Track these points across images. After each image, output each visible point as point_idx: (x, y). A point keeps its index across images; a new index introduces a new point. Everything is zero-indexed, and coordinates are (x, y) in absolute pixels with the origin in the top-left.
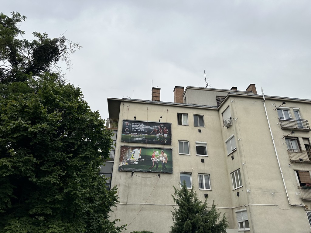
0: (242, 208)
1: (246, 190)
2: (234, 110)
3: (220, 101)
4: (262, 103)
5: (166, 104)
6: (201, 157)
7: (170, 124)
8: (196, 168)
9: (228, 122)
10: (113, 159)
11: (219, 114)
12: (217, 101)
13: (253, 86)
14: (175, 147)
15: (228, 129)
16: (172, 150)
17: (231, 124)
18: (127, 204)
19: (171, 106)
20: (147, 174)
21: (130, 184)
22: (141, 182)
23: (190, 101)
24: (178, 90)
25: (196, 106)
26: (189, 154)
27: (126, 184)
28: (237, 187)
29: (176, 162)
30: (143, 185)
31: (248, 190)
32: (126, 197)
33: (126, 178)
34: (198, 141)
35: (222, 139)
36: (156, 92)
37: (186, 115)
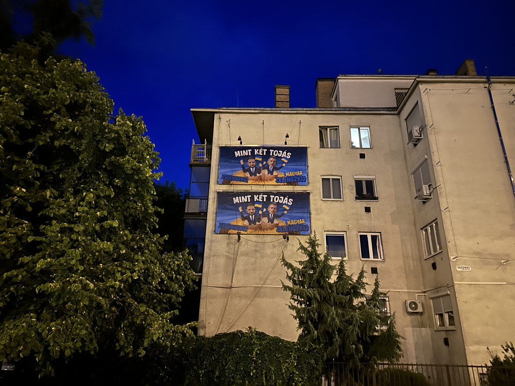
0: (441, 291)
1: (449, 258)
3: (402, 97)
4: (486, 92)
5: (298, 112)
6: (364, 204)
7: (306, 148)
8: (356, 222)
9: (416, 134)
10: (206, 214)
11: (400, 121)
12: (396, 99)
13: (470, 65)
14: (314, 188)
15: (416, 147)
16: (308, 194)
17: (421, 136)
18: (231, 287)
19: (307, 115)
20: (265, 236)
21: (236, 254)
22: (256, 251)
23: (344, 102)
24: (323, 85)
25: (356, 111)
26: (341, 200)
27: (229, 255)
28: (433, 253)
29: (316, 215)
30: (258, 255)
31: (454, 257)
32: (231, 276)
33: (228, 244)
34: (359, 175)
35: (407, 168)
36: (283, 93)
37: (336, 128)
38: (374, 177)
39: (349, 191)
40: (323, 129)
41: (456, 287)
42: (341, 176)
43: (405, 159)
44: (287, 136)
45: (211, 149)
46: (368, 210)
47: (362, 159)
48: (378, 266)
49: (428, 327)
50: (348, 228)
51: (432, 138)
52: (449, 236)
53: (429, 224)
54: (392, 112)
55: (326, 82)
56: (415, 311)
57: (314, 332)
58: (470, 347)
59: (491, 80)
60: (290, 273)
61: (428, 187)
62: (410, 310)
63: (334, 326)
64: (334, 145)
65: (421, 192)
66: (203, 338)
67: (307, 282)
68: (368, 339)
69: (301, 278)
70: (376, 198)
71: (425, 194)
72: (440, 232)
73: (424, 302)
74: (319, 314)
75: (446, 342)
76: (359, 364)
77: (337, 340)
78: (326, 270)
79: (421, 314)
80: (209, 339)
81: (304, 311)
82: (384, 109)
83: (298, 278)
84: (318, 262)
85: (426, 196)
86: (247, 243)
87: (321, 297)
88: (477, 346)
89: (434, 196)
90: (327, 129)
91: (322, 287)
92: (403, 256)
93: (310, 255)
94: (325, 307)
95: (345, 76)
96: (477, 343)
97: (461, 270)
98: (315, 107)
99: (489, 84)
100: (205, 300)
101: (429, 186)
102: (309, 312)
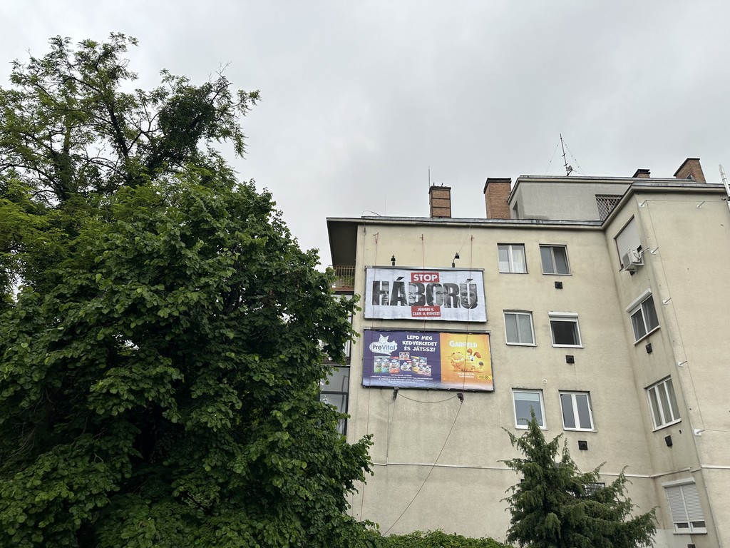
0: (680, 477)
1: (692, 431)
2: (648, 226)
4: (725, 205)
5: (469, 224)
6: (563, 351)
8: (555, 376)
9: (633, 258)
11: (607, 241)
12: (599, 208)
13: (695, 166)
14: (496, 327)
15: (634, 276)
16: (488, 335)
17: (641, 263)
18: (387, 465)
19: (481, 229)
20: (430, 393)
21: (391, 418)
22: (419, 414)
24: (496, 188)
25: (546, 225)
26: (533, 345)
27: (382, 418)
29: (500, 365)
30: (422, 420)
31: (699, 430)
32: (385, 449)
33: (380, 403)
34: (556, 311)
35: (620, 303)
36: (441, 196)
38: (576, 314)
39: (543, 334)
41: (705, 472)
42: (531, 313)
43: (616, 290)
44: (457, 257)
46: (570, 360)
47: (559, 290)
48: (588, 439)
49: (662, 527)
50: (545, 386)
51: (657, 265)
53: (659, 382)
54: (596, 227)
55: (500, 184)
82: (584, 223)
86: (406, 402)
92: (622, 426)
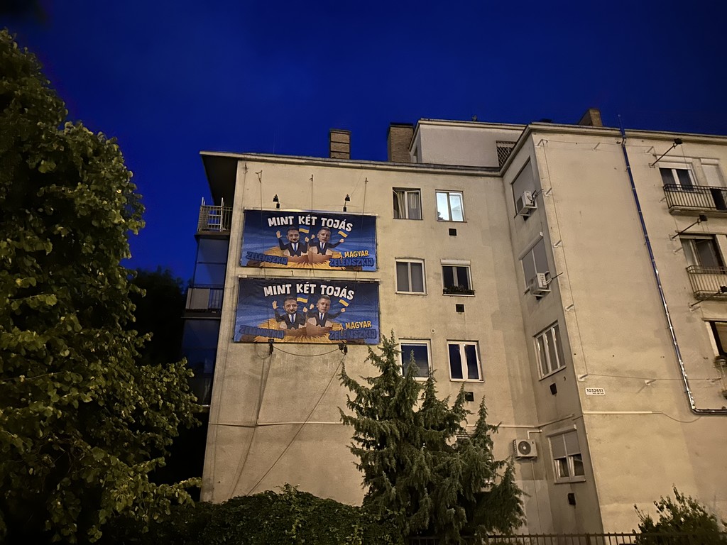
0: (564, 425)
1: (575, 377)
2: (543, 167)
3: (506, 154)
4: (619, 148)
5: (363, 165)
6: (455, 300)
7: (374, 218)
8: (443, 326)
9: (527, 202)
10: (219, 311)
11: (504, 186)
12: (499, 156)
13: (594, 114)
14: (386, 275)
15: (527, 221)
16: (377, 284)
17: (534, 205)
18: (257, 425)
19: (375, 171)
20: (312, 345)
21: (265, 374)
22: (297, 369)
23: (427, 156)
24: (398, 133)
25: (444, 169)
26: (423, 293)
27: (255, 375)
28: (551, 372)
29: (388, 314)
30: (301, 374)
31: (582, 376)
32: (256, 409)
33: (254, 358)
34: (448, 259)
35: (513, 251)
36: (340, 140)
37: (416, 192)
38: (468, 262)
39: (434, 281)
40: (398, 192)
41: (585, 418)
42: (424, 260)
43: (511, 238)
44: (347, 199)
45: (231, 212)
46: (460, 308)
47: (453, 237)
48: (475, 390)
49: (545, 479)
50: (433, 335)
51: (549, 207)
52: (576, 346)
53: (546, 329)
54: (493, 173)
55: (402, 129)
56: (527, 456)
57: (391, 490)
58: (606, 506)
59: (626, 133)
60: (353, 396)
61: (544, 277)
62: (520, 454)
63: (422, 479)
64: (413, 216)
65: (534, 281)
66: (208, 505)
67: (381, 410)
68: (473, 499)
69: (371, 404)
70: (472, 293)
71: (541, 286)
72: (563, 340)
73: (538, 441)
74: (398, 460)
75: (571, 499)
76: (460, 539)
77: (426, 501)
78: (410, 391)
79: (534, 459)
80: (218, 506)
81: (375, 456)
82: (482, 168)
83: (367, 404)
84: (397, 379)
85: (542, 289)
86: (283, 357)
87: (401, 433)
88: (615, 504)
89: (552, 289)
90: (403, 193)
91: (403, 418)
92: (509, 375)
93: (385, 368)
94: (407, 449)
95: (429, 120)
96: (616, 500)
97: (591, 393)
98: (387, 161)
99: (624, 138)
100: (214, 446)
101: (546, 275)
102: (382, 458)
